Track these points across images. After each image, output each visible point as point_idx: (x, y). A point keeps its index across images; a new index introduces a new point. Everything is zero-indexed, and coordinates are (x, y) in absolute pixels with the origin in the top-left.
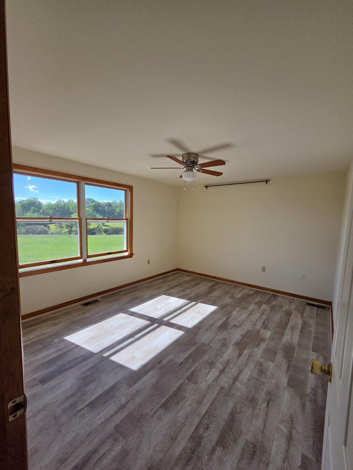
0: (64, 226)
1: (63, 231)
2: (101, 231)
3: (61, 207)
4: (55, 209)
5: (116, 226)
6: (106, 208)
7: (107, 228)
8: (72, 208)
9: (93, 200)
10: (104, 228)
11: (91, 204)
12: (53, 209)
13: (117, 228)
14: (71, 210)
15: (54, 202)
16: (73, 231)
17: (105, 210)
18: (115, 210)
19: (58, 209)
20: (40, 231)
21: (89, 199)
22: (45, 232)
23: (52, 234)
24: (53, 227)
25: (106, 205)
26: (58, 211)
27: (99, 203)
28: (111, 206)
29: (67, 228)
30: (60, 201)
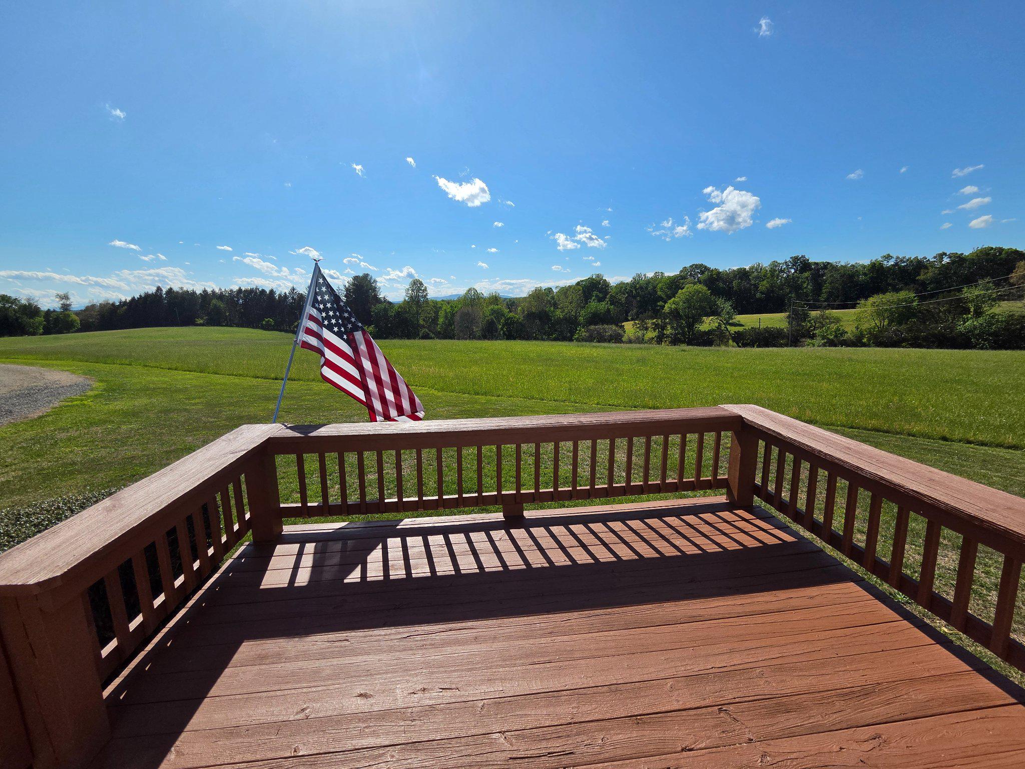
0: (649, 325)
1: (646, 337)
2: (724, 337)
3: (641, 288)
4: (630, 293)
5: (763, 326)
6: (735, 283)
7: (740, 329)
8: (661, 289)
9: (705, 267)
10: (733, 329)
11: (699, 276)
12: (627, 293)
13: (767, 330)
14: (659, 293)
15: (628, 279)
16: (666, 337)
17: (731, 288)
18: (756, 286)
19: (636, 291)
20: (611, 335)
21: (696, 265)
22: (617, 338)
23: (630, 341)
24: (629, 327)
25: (735, 276)
26: (635, 297)
27: (719, 273)
28: (748, 276)
29: (655, 330)
30: (639, 276)
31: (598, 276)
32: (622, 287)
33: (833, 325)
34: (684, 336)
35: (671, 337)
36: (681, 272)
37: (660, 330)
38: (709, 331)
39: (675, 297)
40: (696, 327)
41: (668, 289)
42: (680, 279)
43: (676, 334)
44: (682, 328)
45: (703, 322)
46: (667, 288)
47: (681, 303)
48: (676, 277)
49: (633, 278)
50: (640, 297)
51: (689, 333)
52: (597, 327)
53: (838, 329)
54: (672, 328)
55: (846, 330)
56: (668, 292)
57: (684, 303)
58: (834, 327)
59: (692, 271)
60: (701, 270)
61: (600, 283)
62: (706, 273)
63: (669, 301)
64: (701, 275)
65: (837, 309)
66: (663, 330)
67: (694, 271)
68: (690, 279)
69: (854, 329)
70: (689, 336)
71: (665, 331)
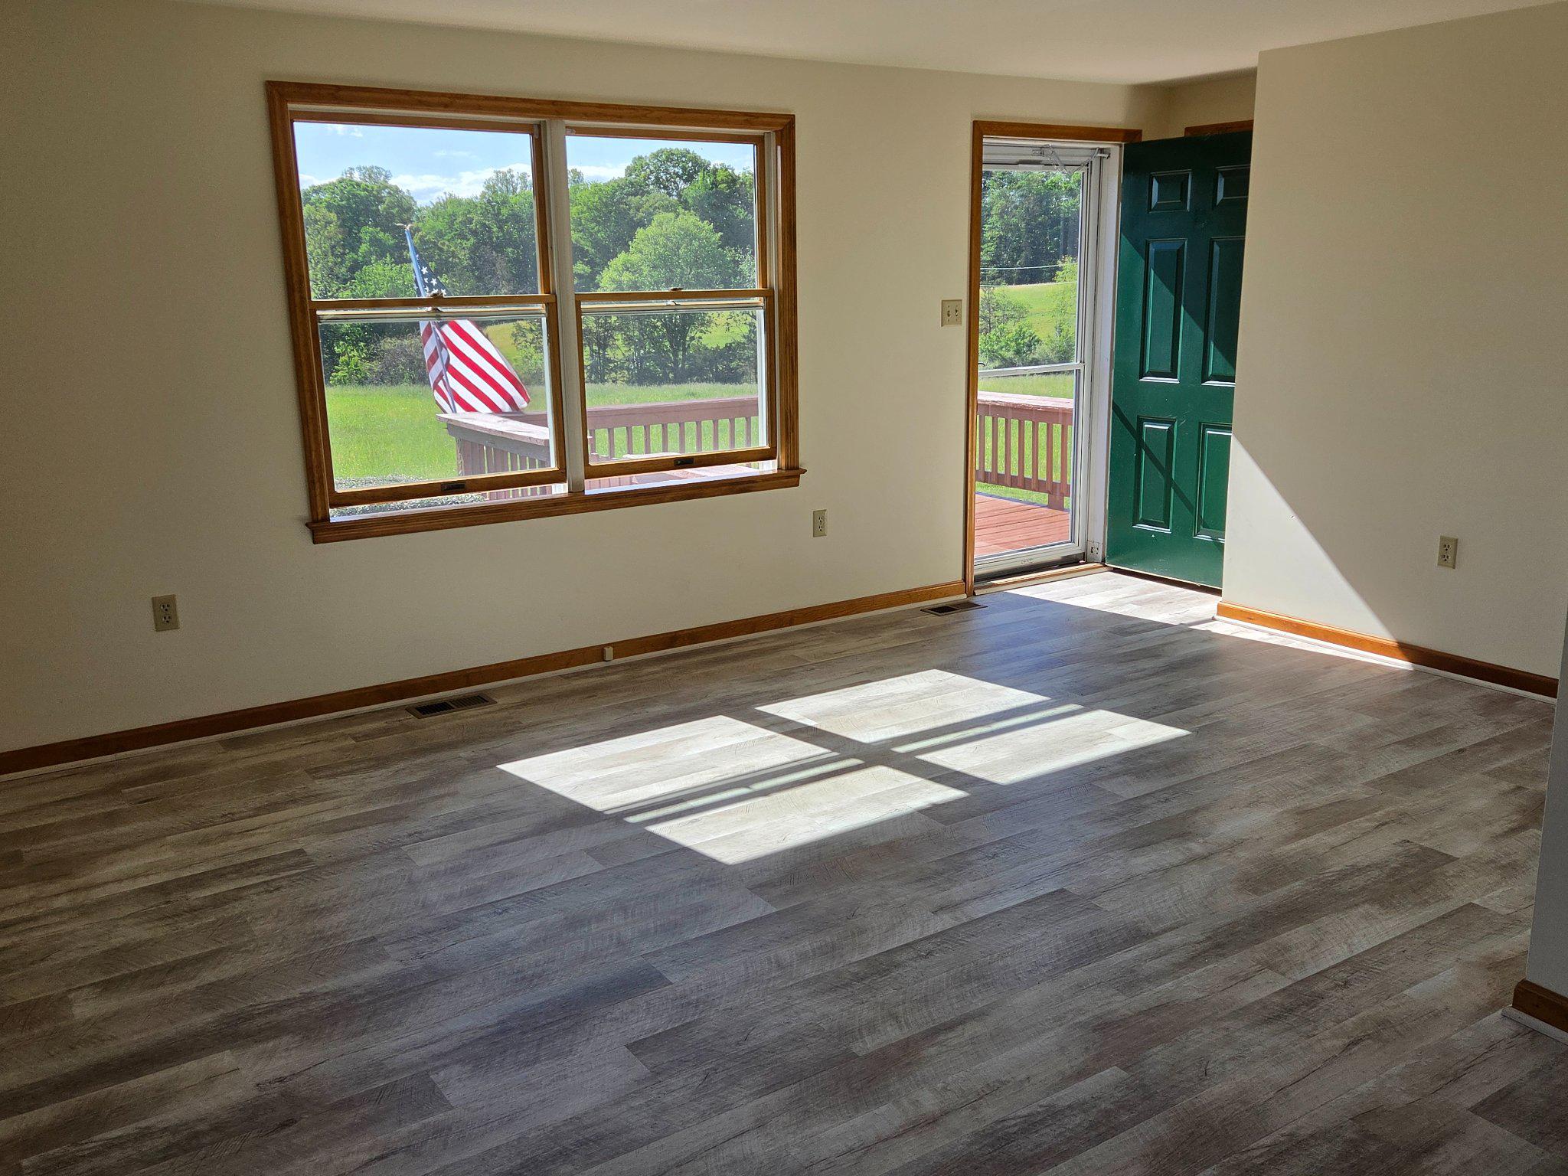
31: (371, 173)
32: (452, 211)
33: (1011, 323)
34: (663, 366)
35: (628, 369)
36: (630, 171)
37: (595, 348)
38: (728, 347)
39: (627, 251)
40: (692, 338)
41: (598, 223)
42: (628, 194)
43: (642, 359)
44: (655, 342)
45: (710, 322)
46: (594, 220)
47: (646, 270)
48: (618, 186)
49: (488, 187)
50: (516, 247)
51: (676, 355)
52: (406, 342)
53: (1021, 334)
54: (629, 340)
55: (1039, 335)
56: (599, 231)
57: (655, 267)
58: (1012, 327)
59: (658, 169)
60: (684, 169)
61: (381, 201)
62: (699, 177)
63: (613, 263)
64: (686, 181)
65: (1020, 282)
66: (603, 346)
67: (666, 172)
68: (658, 195)
69: (1054, 334)
70: (676, 363)
71: (608, 350)
